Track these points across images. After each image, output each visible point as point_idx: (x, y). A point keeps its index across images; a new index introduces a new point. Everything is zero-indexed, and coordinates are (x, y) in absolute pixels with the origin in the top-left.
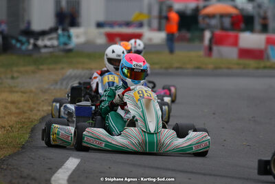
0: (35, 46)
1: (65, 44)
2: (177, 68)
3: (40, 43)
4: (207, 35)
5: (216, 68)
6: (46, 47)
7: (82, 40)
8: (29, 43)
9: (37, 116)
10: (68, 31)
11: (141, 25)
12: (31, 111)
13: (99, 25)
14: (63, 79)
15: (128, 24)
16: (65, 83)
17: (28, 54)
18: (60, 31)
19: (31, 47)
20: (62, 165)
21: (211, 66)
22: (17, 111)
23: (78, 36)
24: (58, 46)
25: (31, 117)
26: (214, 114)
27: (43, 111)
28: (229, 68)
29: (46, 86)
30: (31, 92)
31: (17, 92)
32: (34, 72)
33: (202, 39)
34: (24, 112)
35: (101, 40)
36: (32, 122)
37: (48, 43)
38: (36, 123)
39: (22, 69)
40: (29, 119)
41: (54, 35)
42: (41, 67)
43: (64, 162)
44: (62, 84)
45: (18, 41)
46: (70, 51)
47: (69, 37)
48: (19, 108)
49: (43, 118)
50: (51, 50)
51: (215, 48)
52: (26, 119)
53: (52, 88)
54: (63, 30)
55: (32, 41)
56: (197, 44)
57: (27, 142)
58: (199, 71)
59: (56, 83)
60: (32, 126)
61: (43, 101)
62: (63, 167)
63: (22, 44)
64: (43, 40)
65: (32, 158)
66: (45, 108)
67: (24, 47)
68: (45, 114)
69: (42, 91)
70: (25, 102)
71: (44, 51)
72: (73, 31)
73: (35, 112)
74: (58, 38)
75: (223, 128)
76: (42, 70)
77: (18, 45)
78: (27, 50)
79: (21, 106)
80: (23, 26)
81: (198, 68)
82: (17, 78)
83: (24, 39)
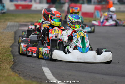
11: (31, 1)
12: (2, 43)
13: (11, 1)
15: (25, 0)
44: (8, 29)
57: (14, 58)
59: (5, 29)
60: (10, 51)
66: (8, 42)
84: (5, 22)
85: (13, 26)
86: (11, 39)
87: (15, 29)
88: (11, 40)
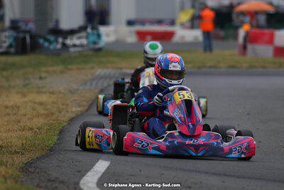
0: (64, 45)
1: (95, 43)
2: (211, 67)
3: (69, 42)
4: (242, 33)
5: (251, 67)
6: (74, 46)
7: (112, 38)
8: (57, 42)
9: (65, 117)
10: (97, 29)
11: (173, 23)
12: (60, 112)
13: (130, 23)
14: (93, 80)
15: (160, 22)
16: (94, 83)
17: (56, 53)
18: (89, 30)
19: (59, 46)
20: (92, 168)
21: (245, 65)
22: (45, 112)
23: (108, 34)
24: (88, 45)
25: (59, 118)
26: (248, 114)
27: (72, 112)
28: (264, 67)
29: (75, 86)
30: (60, 92)
31: (45, 93)
32: (62, 72)
33: (236, 37)
34: (52, 114)
35: (132, 39)
36: (60, 123)
37: (77, 42)
38: (65, 124)
39: (50, 69)
40: (57, 120)
41: (83, 34)
42: (70, 67)
43: (94, 165)
44: (91, 84)
45: (46, 40)
46: (100, 50)
47: (99, 36)
48: (47, 110)
49: (72, 120)
50: (80, 49)
51: (250, 47)
52: (54, 120)
53: (81, 88)
54: (93, 28)
55: (60, 40)
56: (231, 42)
57: (56, 143)
58: (233, 70)
59: (85, 83)
60: (61, 128)
61: (71, 102)
62: (92, 170)
63: (50, 43)
64: (71, 39)
65: (60, 161)
66: (74, 109)
67: (52, 47)
68: (74, 116)
69: (70, 91)
70: (54, 103)
71: (72, 50)
72: (103, 29)
73: (63, 113)
74: (87, 37)
75: (258, 129)
76: (71, 69)
77: (46, 44)
78: (55, 49)
79: (49, 107)
80: (51, 25)
81: (233, 67)
82: (45, 78)
83: (52, 38)
84: (92, 68)
85: (106, 77)
86: (85, 103)
87: (105, 84)
88: (83, 106)
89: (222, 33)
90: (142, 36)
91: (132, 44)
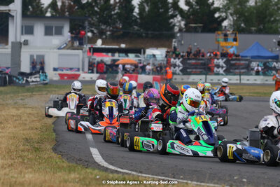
0: (27, 81)
1: (44, 80)
3: (29, 79)
6: (33, 82)
8: (23, 80)
11: (79, 70)
14: (51, 100)
15: (71, 69)
17: (23, 85)
18: (41, 73)
19: (24, 82)
24: (40, 81)
35: (57, 78)
37: (34, 80)
39: (20, 94)
41: (38, 75)
42: (34, 93)
45: (18, 79)
46: (46, 84)
47: (46, 76)
50: (36, 83)
53: (47, 105)
55: (25, 78)
63: (20, 80)
64: (31, 78)
67: (20, 82)
71: (32, 84)
74: (40, 77)
77: (17, 81)
78: (22, 84)
83: (21, 78)
84: (47, 94)
89: (106, 76)
90: (62, 76)
91: (56, 81)
